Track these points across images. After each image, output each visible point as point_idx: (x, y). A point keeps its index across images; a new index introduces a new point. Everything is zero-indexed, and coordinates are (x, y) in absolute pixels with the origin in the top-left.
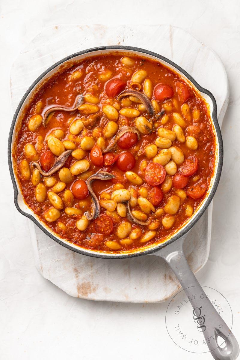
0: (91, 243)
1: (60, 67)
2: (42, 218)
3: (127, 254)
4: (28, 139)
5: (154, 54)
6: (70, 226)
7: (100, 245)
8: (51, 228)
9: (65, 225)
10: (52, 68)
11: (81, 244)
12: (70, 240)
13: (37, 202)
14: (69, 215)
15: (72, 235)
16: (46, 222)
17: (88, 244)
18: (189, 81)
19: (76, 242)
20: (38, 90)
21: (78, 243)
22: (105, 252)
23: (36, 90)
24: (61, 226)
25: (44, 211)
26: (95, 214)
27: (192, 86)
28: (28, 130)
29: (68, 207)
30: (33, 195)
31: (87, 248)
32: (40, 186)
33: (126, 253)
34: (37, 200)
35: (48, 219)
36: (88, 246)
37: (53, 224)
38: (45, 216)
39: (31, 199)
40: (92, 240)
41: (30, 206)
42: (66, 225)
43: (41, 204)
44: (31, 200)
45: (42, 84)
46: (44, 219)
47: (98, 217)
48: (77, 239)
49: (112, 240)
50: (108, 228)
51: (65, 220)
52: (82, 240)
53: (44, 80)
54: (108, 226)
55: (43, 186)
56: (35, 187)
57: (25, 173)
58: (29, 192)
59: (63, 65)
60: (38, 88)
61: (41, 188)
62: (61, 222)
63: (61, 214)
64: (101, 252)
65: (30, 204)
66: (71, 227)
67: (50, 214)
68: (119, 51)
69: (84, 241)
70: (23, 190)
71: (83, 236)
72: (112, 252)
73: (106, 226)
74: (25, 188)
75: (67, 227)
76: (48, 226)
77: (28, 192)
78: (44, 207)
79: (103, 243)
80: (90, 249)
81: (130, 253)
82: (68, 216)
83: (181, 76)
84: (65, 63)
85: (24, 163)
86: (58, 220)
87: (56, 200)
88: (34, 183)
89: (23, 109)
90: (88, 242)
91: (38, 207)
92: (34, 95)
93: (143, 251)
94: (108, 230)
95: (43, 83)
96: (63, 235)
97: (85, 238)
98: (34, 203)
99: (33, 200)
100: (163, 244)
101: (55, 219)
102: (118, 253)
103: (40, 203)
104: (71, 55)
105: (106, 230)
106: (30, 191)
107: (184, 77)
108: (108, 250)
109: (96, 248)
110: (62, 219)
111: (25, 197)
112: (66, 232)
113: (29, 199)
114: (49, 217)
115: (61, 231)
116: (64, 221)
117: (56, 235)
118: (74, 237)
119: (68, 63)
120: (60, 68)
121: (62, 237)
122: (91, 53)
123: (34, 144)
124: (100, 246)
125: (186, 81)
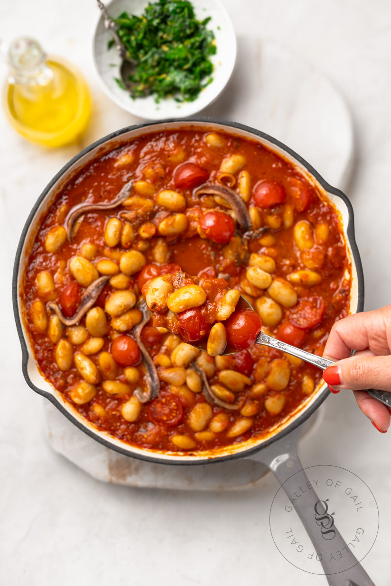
0: (147, 439)
1: (98, 150)
2: (67, 397)
3: (206, 458)
4: (44, 264)
5: (253, 131)
6: (113, 410)
7: (162, 442)
8: (81, 413)
9: (105, 408)
10: (85, 153)
11: (131, 440)
12: (113, 433)
13: (59, 370)
14: (110, 394)
15: (116, 426)
16: (74, 405)
17: (144, 440)
18: (310, 174)
19: (123, 436)
20: (62, 187)
21: (127, 438)
22: (170, 453)
23: (59, 188)
24: (98, 410)
25: (71, 385)
26: (152, 392)
27: (313, 182)
28: (45, 251)
29: (108, 379)
30: (52, 359)
31: (141, 445)
32: (62, 343)
33: (205, 455)
34: (59, 367)
35: (77, 400)
36: (143, 443)
37: (85, 408)
38: (72, 394)
39: (50, 365)
40: (149, 433)
41: (48, 378)
42: (107, 409)
43: (66, 373)
44: (50, 368)
45: (68, 178)
46: (70, 398)
47: (157, 397)
48: (125, 431)
49: (181, 433)
50: (174, 414)
51: (104, 400)
52: (132, 433)
53: (72, 172)
54: (175, 411)
55: (67, 345)
56: (55, 345)
57: (40, 322)
58: (46, 355)
59: (103, 147)
60: (62, 184)
61: (64, 347)
62: (98, 403)
63: (98, 391)
64: (163, 453)
65: (49, 373)
66: (114, 413)
67: (80, 391)
68: (195, 125)
69: (136, 436)
70: (36, 352)
71: (135, 427)
72: (182, 454)
73: (171, 411)
74: (38, 348)
75: (107, 413)
76: (78, 410)
77: (44, 354)
78: (70, 379)
79: (168, 439)
80: (145, 448)
81: (212, 455)
82: (108, 395)
83: (296, 166)
84: (107, 144)
85: (38, 305)
86: (92, 400)
87: (86, 368)
88: (54, 340)
89: (38, 219)
90: (143, 437)
91: (61, 378)
92: (55, 195)
93: (233, 453)
94: (174, 417)
95: (69, 175)
96: (101, 424)
97: (137, 431)
98: (54, 373)
99: (52, 366)
100: (266, 442)
101: (88, 399)
102: (191, 455)
103: (64, 372)
104: (116, 132)
105: (171, 417)
106: (48, 353)
107: (301, 169)
108: (175, 450)
109: (154, 447)
110: (98, 399)
111: (40, 362)
112: (106, 421)
113: (46, 365)
114: (78, 396)
115: (98, 418)
116: (103, 402)
117: (90, 425)
118: (120, 429)
119: (111, 143)
120: (98, 152)
121: (100, 428)
122: (149, 128)
123: (53, 273)
124: (161, 444)
125: (304, 175)
